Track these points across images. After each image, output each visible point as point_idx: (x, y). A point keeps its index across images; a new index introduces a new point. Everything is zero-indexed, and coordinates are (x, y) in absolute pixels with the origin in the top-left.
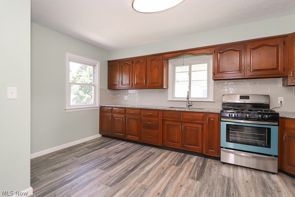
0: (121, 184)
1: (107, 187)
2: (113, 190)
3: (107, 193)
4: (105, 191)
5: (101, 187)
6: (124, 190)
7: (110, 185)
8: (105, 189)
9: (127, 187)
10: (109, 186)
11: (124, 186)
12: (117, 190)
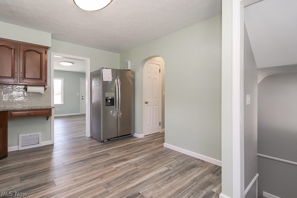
0: (128, 195)
1: (142, 193)
2: (138, 189)
3: (143, 187)
4: (145, 189)
5: (148, 195)
6: (128, 187)
7: (140, 196)
8: (145, 192)
9: (123, 189)
10: (140, 194)
11: (125, 191)
12: (134, 188)
